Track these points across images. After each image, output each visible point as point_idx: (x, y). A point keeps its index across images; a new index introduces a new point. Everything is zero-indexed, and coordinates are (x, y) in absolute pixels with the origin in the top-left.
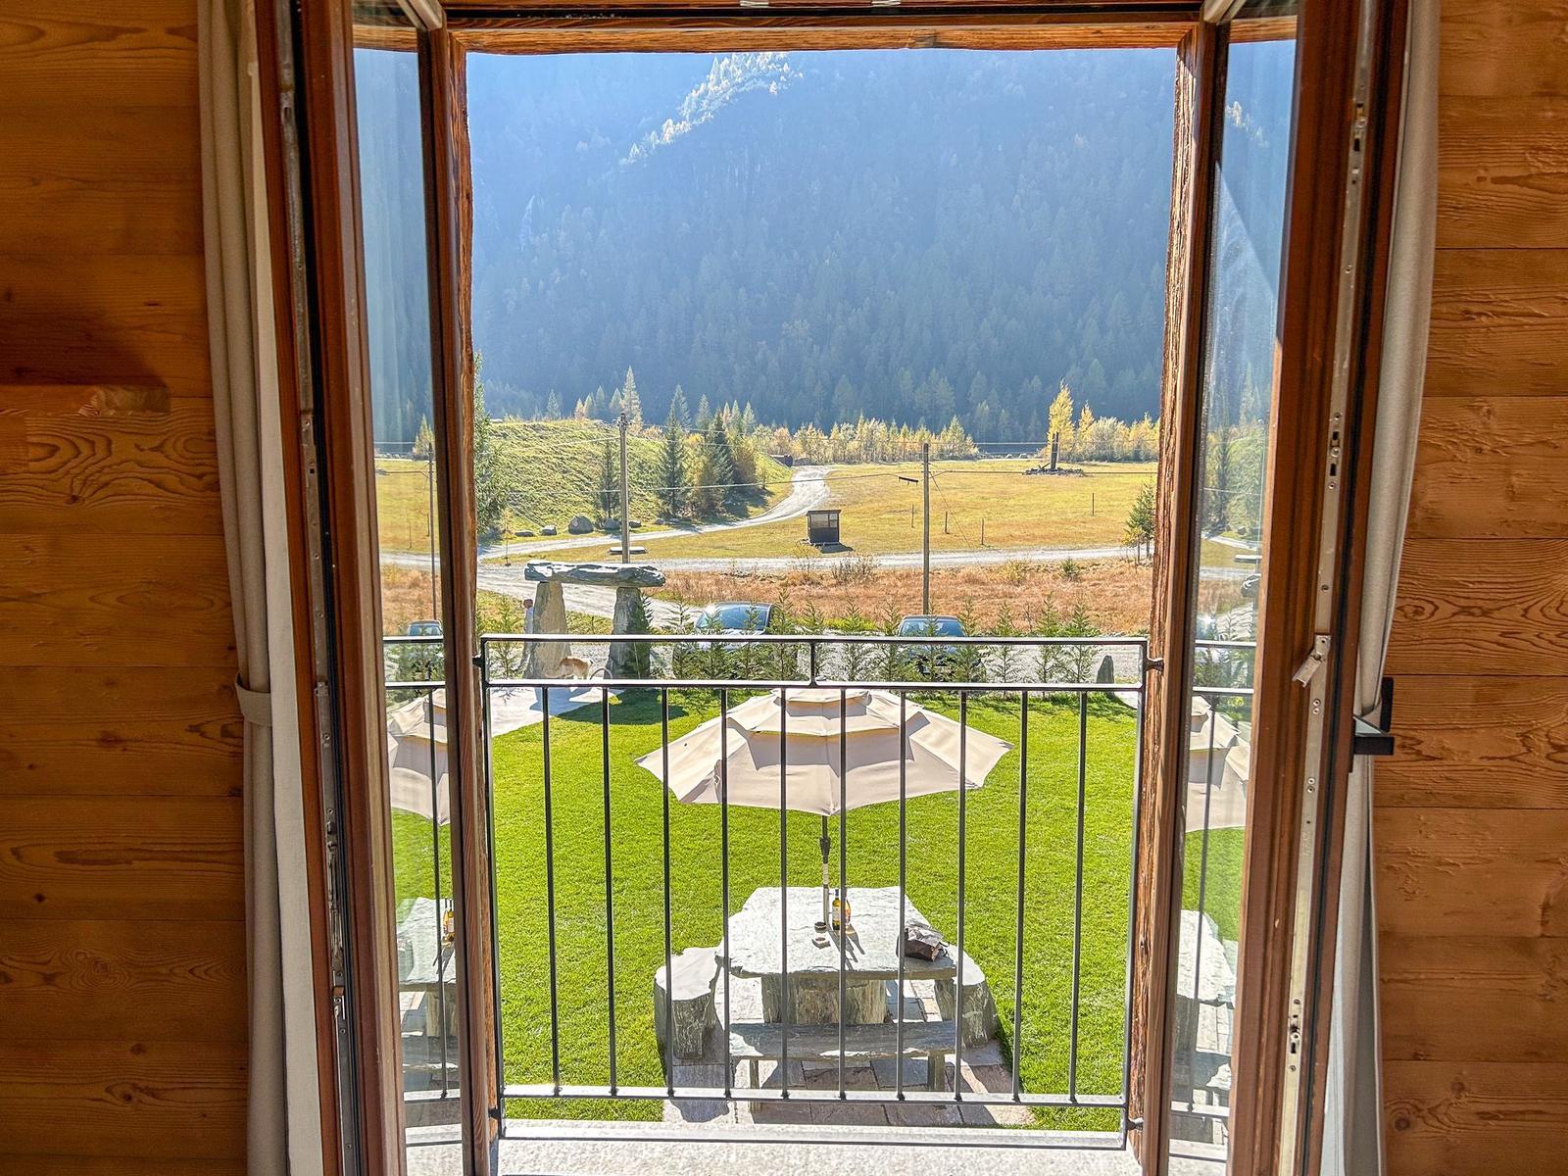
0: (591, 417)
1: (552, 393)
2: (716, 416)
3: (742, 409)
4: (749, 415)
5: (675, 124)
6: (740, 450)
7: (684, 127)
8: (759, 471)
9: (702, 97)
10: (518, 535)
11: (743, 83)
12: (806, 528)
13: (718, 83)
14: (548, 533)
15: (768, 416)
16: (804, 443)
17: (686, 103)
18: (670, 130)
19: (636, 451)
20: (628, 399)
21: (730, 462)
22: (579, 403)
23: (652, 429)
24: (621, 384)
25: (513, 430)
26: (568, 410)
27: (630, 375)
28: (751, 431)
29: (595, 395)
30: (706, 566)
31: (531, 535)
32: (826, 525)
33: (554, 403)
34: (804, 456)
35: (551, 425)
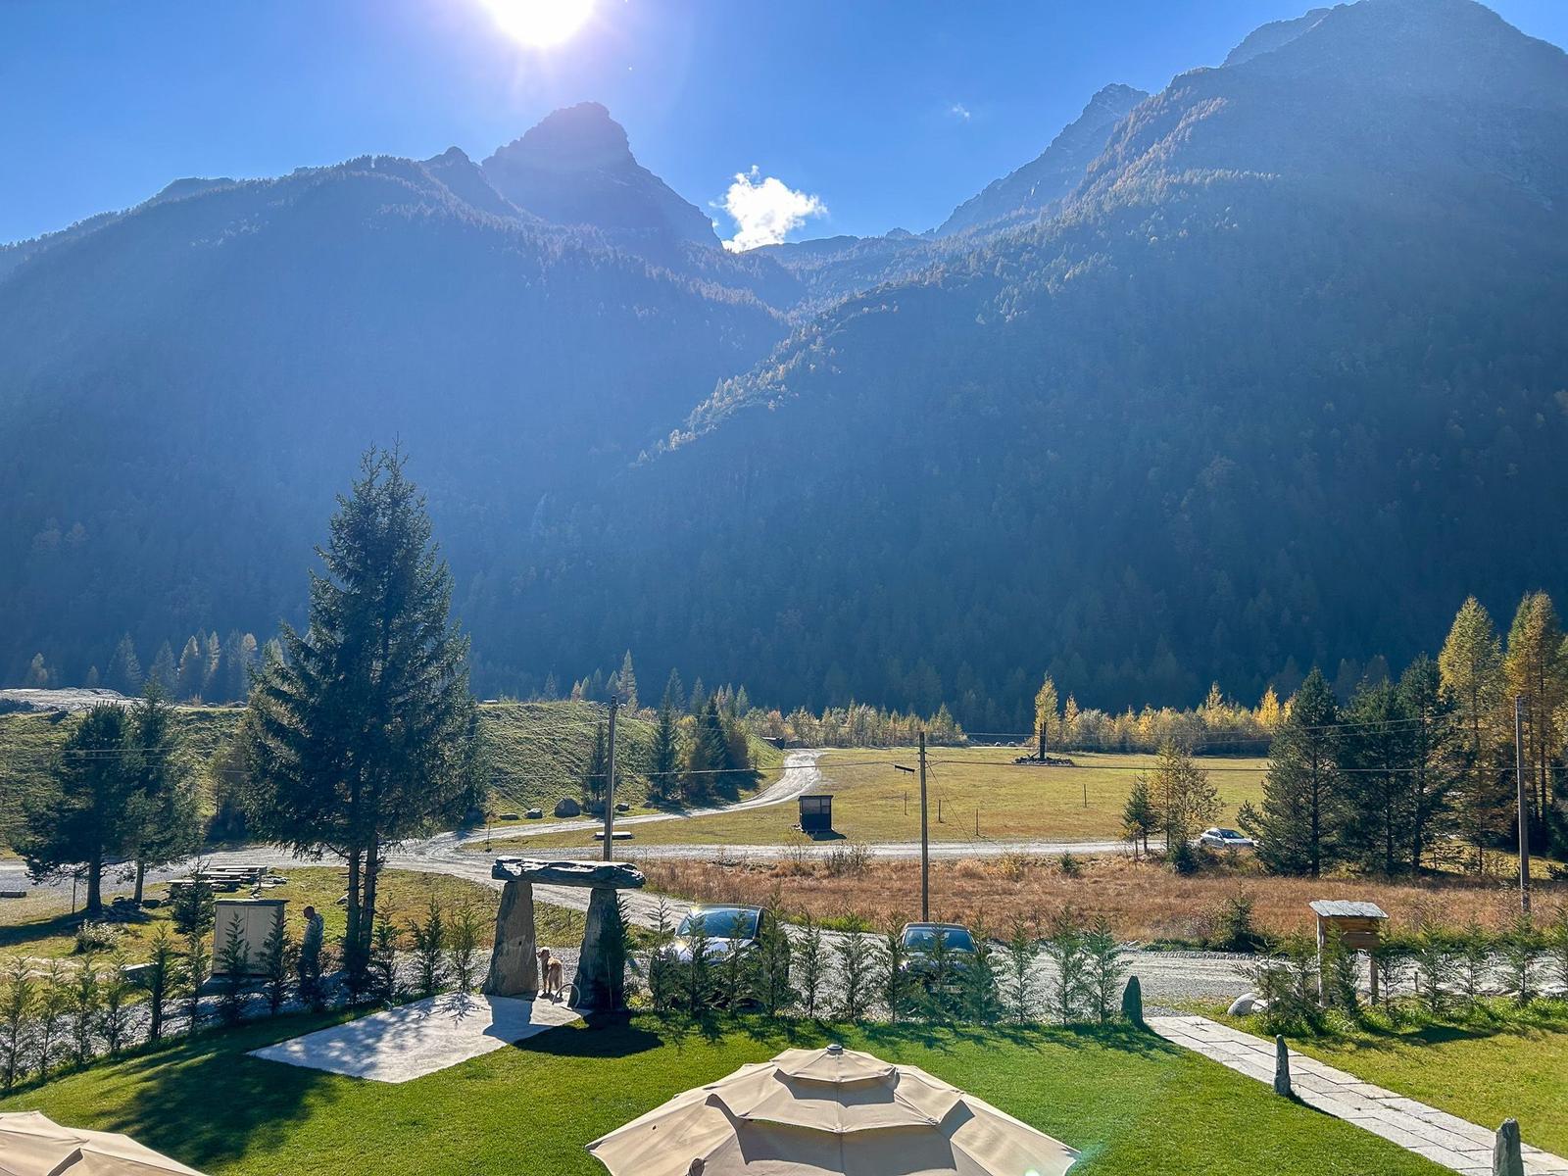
0: (587, 697)
1: (551, 675)
2: (710, 698)
3: (735, 692)
4: (742, 697)
5: (681, 433)
6: (733, 734)
7: (690, 436)
8: (751, 753)
9: (706, 411)
10: (503, 818)
11: (744, 401)
12: (798, 814)
13: (722, 399)
14: (532, 816)
15: (762, 698)
16: (796, 726)
17: (692, 416)
18: (675, 439)
19: (628, 732)
20: (625, 680)
21: (722, 743)
22: (577, 685)
23: (647, 711)
24: (619, 668)
25: (507, 710)
26: (565, 692)
27: (628, 658)
28: (744, 713)
29: (592, 676)
30: (694, 853)
31: (516, 818)
32: (818, 811)
33: (552, 684)
34: (796, 738)
35: (545, 706)
